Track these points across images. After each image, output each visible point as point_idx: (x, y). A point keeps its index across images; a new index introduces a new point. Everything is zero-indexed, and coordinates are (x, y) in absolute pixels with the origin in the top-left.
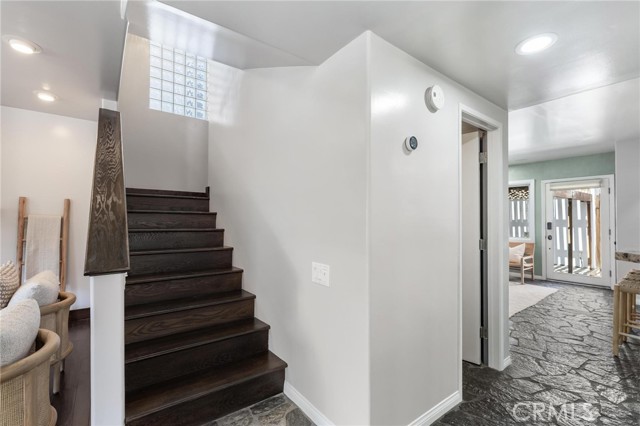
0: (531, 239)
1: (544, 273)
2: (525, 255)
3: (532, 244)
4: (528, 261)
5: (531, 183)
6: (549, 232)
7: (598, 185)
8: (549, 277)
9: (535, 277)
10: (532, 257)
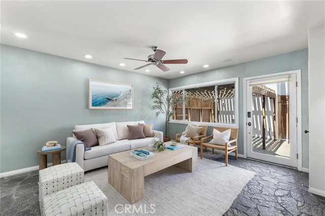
0: (236, 126)
1: (245, 152)
2: (231, 139)
3: (236, 130)
4: (233, 144)
5: (236, 80)
6: (250, 120)
7: (287, 79)
8: (248, 156)
9: (239, 155)
10: (236, 140)
